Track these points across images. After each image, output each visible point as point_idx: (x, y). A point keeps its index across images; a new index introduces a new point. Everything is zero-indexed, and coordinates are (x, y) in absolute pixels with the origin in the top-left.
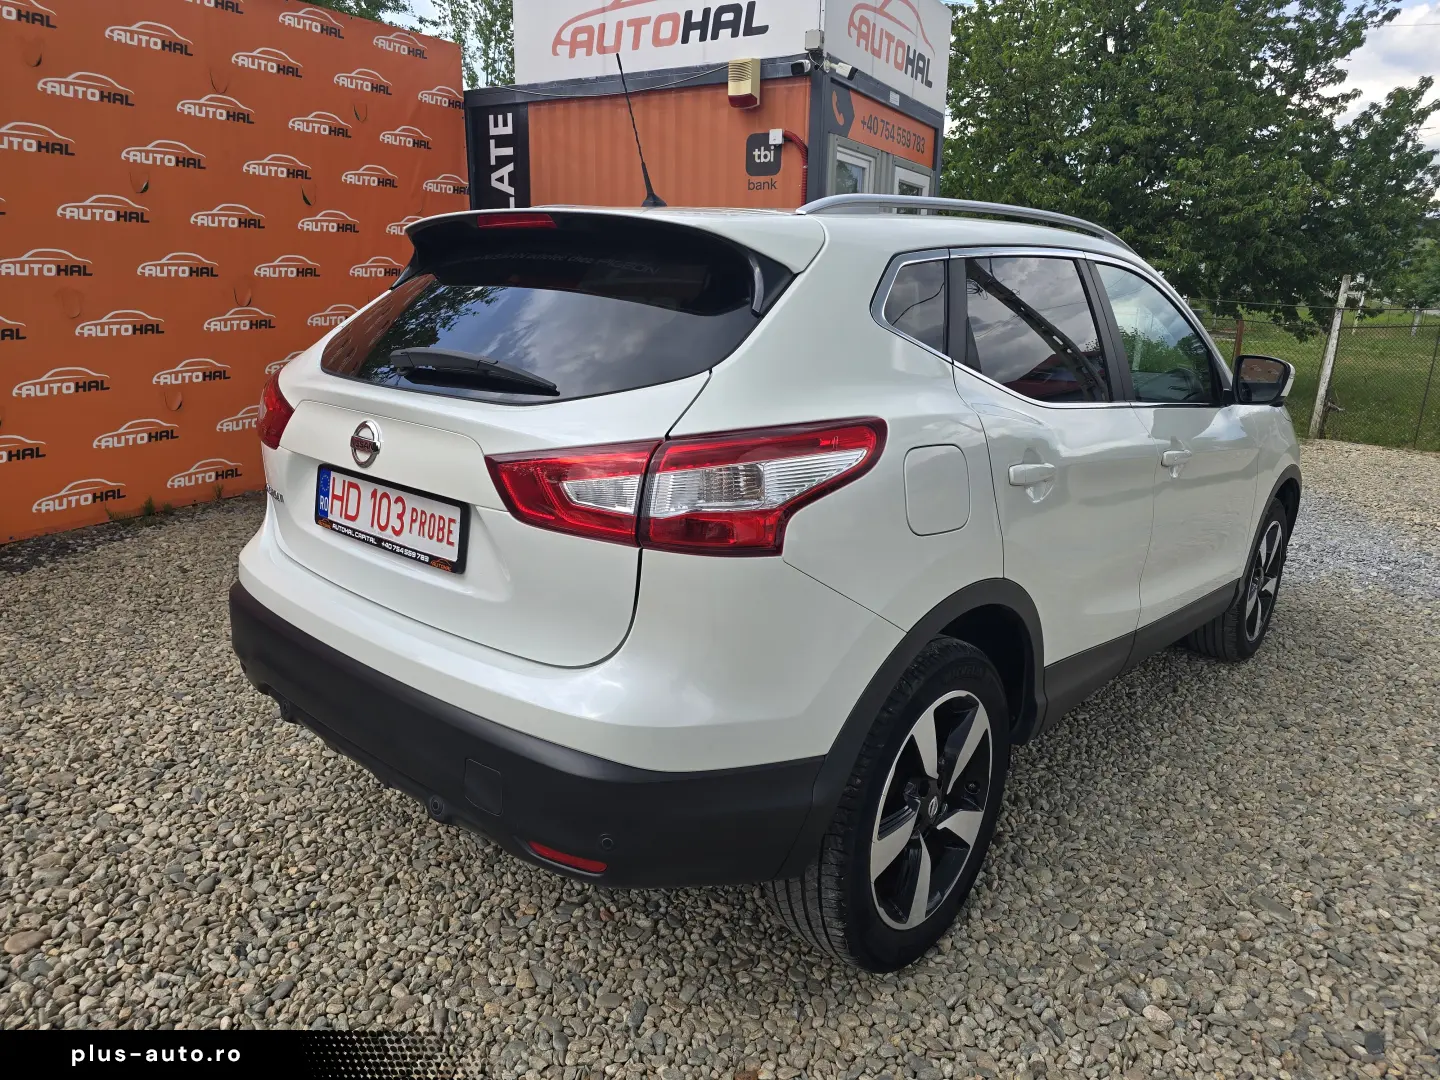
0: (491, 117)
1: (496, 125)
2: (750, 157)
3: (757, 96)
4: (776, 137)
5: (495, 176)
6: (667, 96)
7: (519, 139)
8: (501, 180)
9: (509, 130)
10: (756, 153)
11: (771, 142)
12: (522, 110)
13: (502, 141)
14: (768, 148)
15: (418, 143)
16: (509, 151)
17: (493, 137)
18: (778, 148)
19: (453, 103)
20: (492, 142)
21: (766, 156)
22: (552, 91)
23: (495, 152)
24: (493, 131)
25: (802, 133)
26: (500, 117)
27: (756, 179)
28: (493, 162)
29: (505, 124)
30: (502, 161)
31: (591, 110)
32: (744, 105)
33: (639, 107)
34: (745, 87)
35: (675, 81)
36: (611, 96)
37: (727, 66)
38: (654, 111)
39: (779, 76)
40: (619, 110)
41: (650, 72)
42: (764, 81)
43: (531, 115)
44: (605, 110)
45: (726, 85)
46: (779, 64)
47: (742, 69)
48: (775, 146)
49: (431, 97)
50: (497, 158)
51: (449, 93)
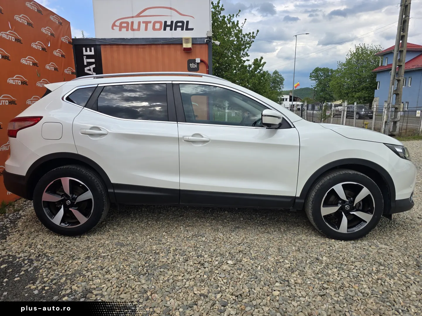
0: (84, 49)
1: (86, 51)
2: (189, 66)
3: (192, 48)
4: (198, 60)
5: (86, 69)
6: (158, 46)
7: (97, 56)
8: (90, 70)
9: (93, 53)
10: (191, 65)
11: (196, 62)
12: (98, 47)
13: (89, 57)
15: (62, 56)
16: (93, 60)
17: (85, 55)
18: (198, 64)
19: (69, 42)
20: (85, 57)
21: (194, 66)
22: (113, 41)
23: (86, 61)
24: (85, 53)
25: (206, 60)
26: (88, 49)
28: (85, 64)
29: (91, 51)
30: (90, 64)
31: (128, 49)
32: (188, 51)
33: (147, 49)
34: (189, 46)
35: (162, 42)
36: (136, 45)
37: (182, 39)
38: (153, 50)
39: (199, 43)
40: (140, 49)
41: (152, 38)
42: (193, 44)
43: (103, 49)
44: (134, 49)
45: (182, 44)
46: (197, 39)
47: (187, 40)
48: (197, 63)
49: (64, 39)
50: (87, 62)
51: (68, 38)
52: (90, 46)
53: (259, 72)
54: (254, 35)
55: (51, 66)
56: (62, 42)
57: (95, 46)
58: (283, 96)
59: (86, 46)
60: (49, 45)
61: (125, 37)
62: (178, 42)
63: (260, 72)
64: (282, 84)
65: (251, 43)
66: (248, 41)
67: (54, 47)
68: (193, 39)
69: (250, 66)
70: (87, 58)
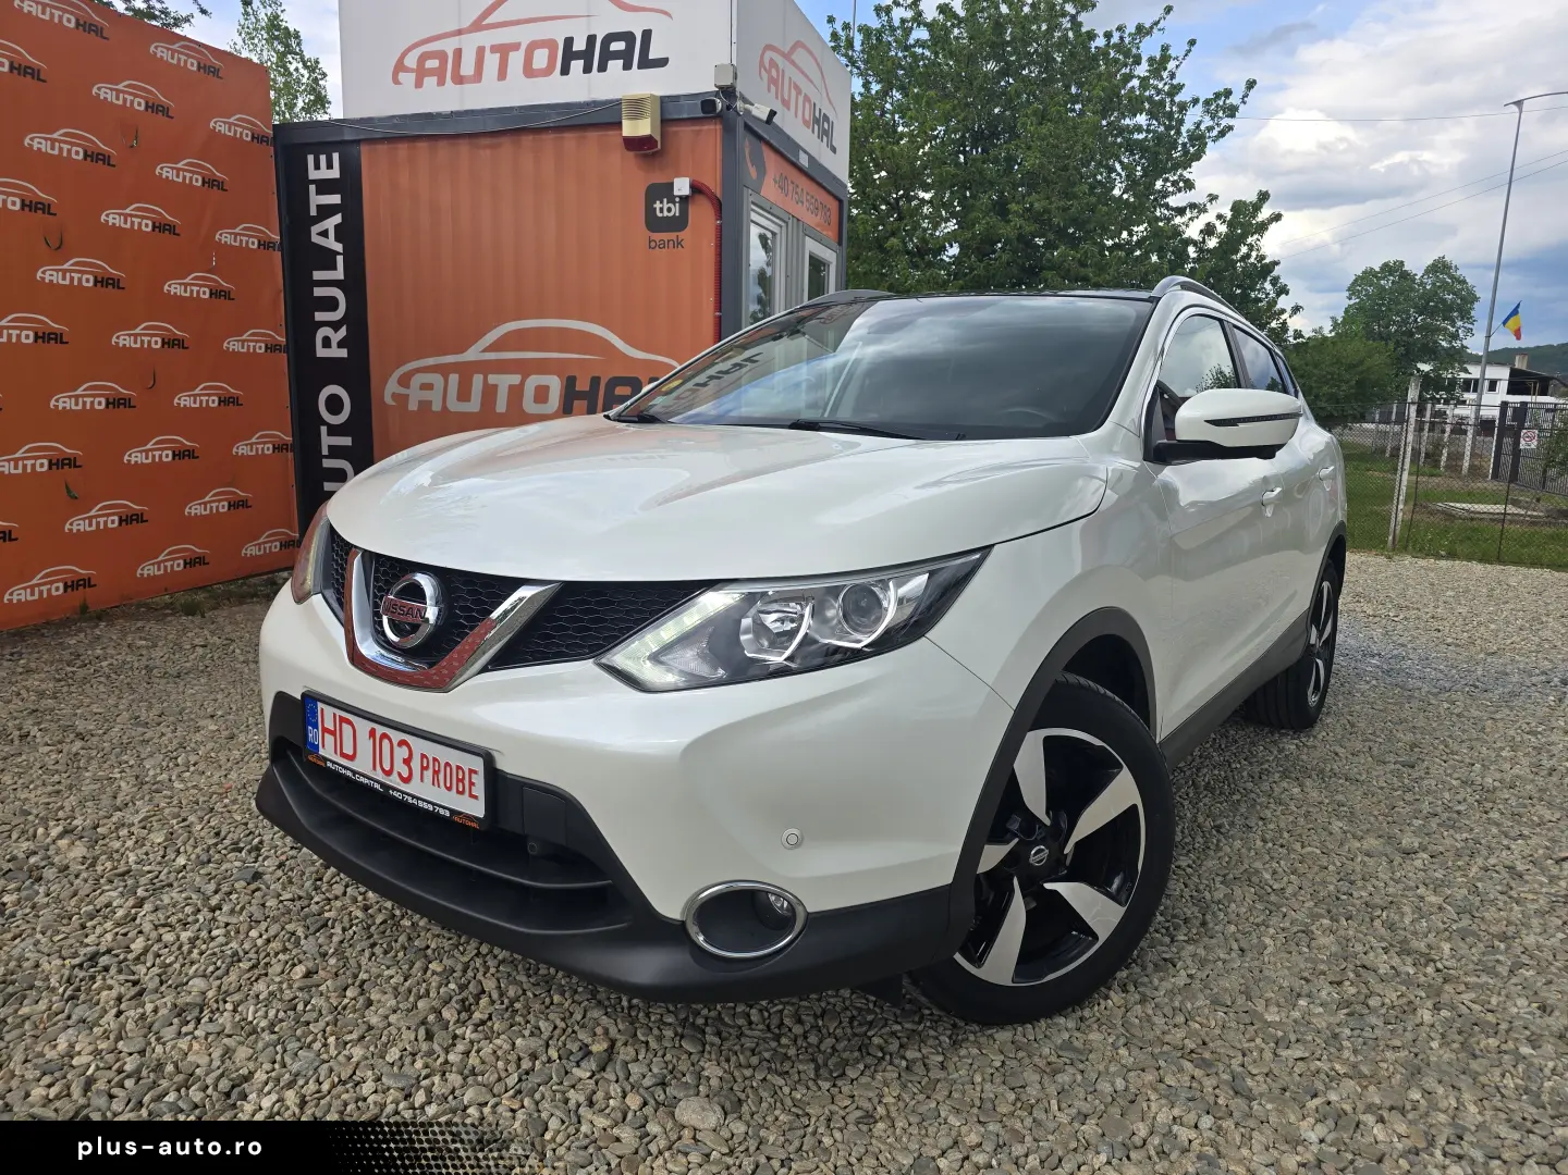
1: (317, 167)
2: (650, 211)
3: (658, 137)
4: (682, 187)
5: (315, 229)
6: (542, 136)
7: (349, 185)
8: (324, 234)
9: (335, 173)
10: (658, 205)
11: (676, 192)
12: (352, 149)
13: (325, 187)
14: (671, 199)
15: (210, 182)
16: (335, 199)
17: (313, 182)
18: (684, 200)
19: (258, 138)
20: (312, 188)
21: (669, 210)
22: (395, 126)
23: (317, 200)
24: (313, 174)
25: (713, 183)
26: (323, 158)
27: (658, 236)
28: (313, 212)
29: (330, 166)
30: (326, 212)
31: (443, 148)
32: (641, 148)
33: (506, 149)
35: (556, 119)
36: (470, 136)
37: (617, 103)
38: (528, 155)
39: (685, 116)
40: (481, 152)
41: (521, 108)
42: (665, 122)
43: (365, 155)
45: (619, 125)
46: (682, 102)
47: (637, 106)
48: (680, 197)
49: (226, 126)
50: (319, 207)
51: (251, 123)
52: (330, 148)
54: (1234, 100)
55: (133, 216)
56: (214, 134)
57: (342, 146)
58: (1466, 371)
59: (316, 148)
61: (434, 109)
62: (600, 118)
63: (1247, 257)
64: (1465, 315)
65: (1220, 134)
66: (1203, 127)
69: (1209, 230)
70: (319, 192)
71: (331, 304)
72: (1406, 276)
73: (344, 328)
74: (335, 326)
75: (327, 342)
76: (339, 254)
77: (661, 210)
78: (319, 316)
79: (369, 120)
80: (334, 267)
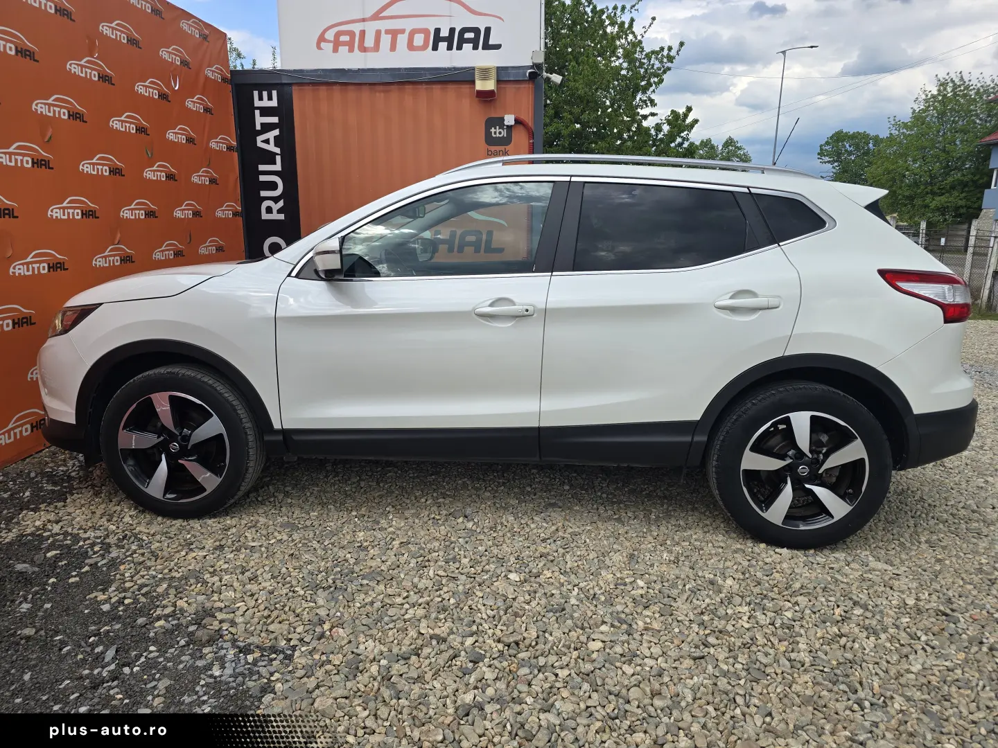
0: (256, 93)
1: (261, 98)
2: (488, 134)
3: (496, 91)
4: (509, 120)
5: (260, 139)
6: (419, 86)
8: (267, 141)
9: (274, 103)
10: (493, 130)
11: (506, 123)
12: (286, 89)
13: (265, 112)
14: (502, 127)
15: (206, 110)
16: (275, 120)
17: (258, 108)
18: (509, 127)
19: (224, 79)
20: (257, 112)
21: (500, 133)
22: (319, 76)
23: (260, 120)
24: (257, 103)
25: (528, 118)
26: (265, 94)
27: (493, 148)
28: (258, 127)
29: (270, 98)
30: (267, 128)
31: (352, 94)
32: (486, 97)
33: (394, 94)
34: (490, 85)
35: (428, 77)
36: (370, 84)
37: (473, 69)
38: (408, 97)
39: (512, 79)
40: (378, 94)
41: (406, 69)
42: (499, 82)
43: (296, 93)
44: (365, 94)
45: (473, 82)
46: (510, 69)
47: (485, 73)
48: (507, 126)
49: (212, 73)
50: (262, 124)
51: (221, 70)
52: (269, 87)
53: (680, 145)
54: (673, 53)
55: (178, 133)
56: (207, 78)
57: (280, 87)
59: (261, 87)
60: (176, 88)
61: (346, 67)
62: (464, 77)
63: (682, 143)
65: (665, 72)
66: (655, 68)
67: (187, 91)
68: (498, 68)
69: (658, 128)
70: (262, 115)
71: (273, 186)
72: (713, 147)
73: (282, 201)
74: (276, 200)
75: (269, 210)
76: (278, 154)
77: (495, 133)
78: (263, 194)
79: (301, 71)
80: (275, 163)
